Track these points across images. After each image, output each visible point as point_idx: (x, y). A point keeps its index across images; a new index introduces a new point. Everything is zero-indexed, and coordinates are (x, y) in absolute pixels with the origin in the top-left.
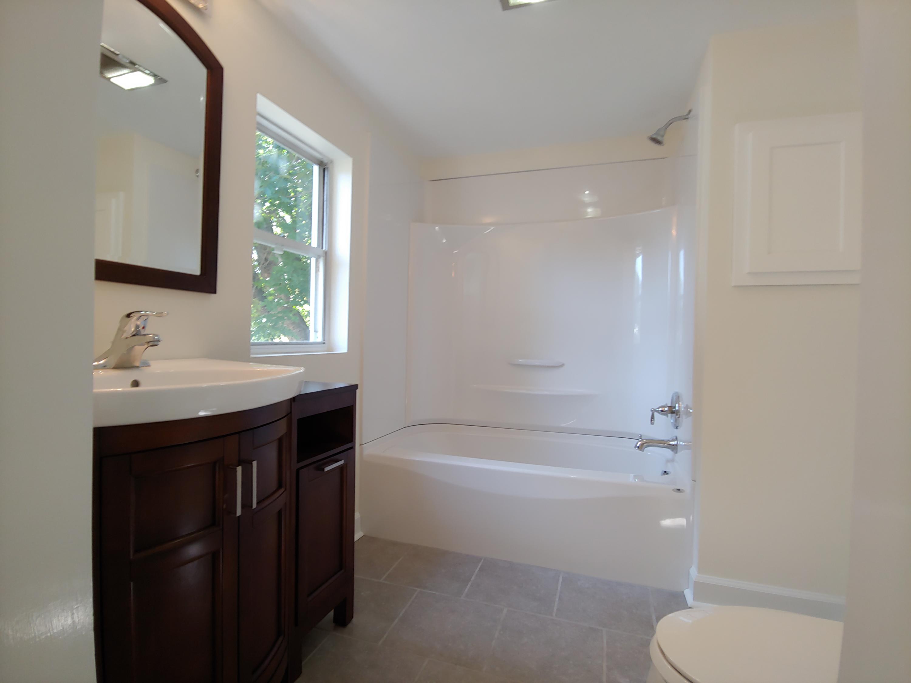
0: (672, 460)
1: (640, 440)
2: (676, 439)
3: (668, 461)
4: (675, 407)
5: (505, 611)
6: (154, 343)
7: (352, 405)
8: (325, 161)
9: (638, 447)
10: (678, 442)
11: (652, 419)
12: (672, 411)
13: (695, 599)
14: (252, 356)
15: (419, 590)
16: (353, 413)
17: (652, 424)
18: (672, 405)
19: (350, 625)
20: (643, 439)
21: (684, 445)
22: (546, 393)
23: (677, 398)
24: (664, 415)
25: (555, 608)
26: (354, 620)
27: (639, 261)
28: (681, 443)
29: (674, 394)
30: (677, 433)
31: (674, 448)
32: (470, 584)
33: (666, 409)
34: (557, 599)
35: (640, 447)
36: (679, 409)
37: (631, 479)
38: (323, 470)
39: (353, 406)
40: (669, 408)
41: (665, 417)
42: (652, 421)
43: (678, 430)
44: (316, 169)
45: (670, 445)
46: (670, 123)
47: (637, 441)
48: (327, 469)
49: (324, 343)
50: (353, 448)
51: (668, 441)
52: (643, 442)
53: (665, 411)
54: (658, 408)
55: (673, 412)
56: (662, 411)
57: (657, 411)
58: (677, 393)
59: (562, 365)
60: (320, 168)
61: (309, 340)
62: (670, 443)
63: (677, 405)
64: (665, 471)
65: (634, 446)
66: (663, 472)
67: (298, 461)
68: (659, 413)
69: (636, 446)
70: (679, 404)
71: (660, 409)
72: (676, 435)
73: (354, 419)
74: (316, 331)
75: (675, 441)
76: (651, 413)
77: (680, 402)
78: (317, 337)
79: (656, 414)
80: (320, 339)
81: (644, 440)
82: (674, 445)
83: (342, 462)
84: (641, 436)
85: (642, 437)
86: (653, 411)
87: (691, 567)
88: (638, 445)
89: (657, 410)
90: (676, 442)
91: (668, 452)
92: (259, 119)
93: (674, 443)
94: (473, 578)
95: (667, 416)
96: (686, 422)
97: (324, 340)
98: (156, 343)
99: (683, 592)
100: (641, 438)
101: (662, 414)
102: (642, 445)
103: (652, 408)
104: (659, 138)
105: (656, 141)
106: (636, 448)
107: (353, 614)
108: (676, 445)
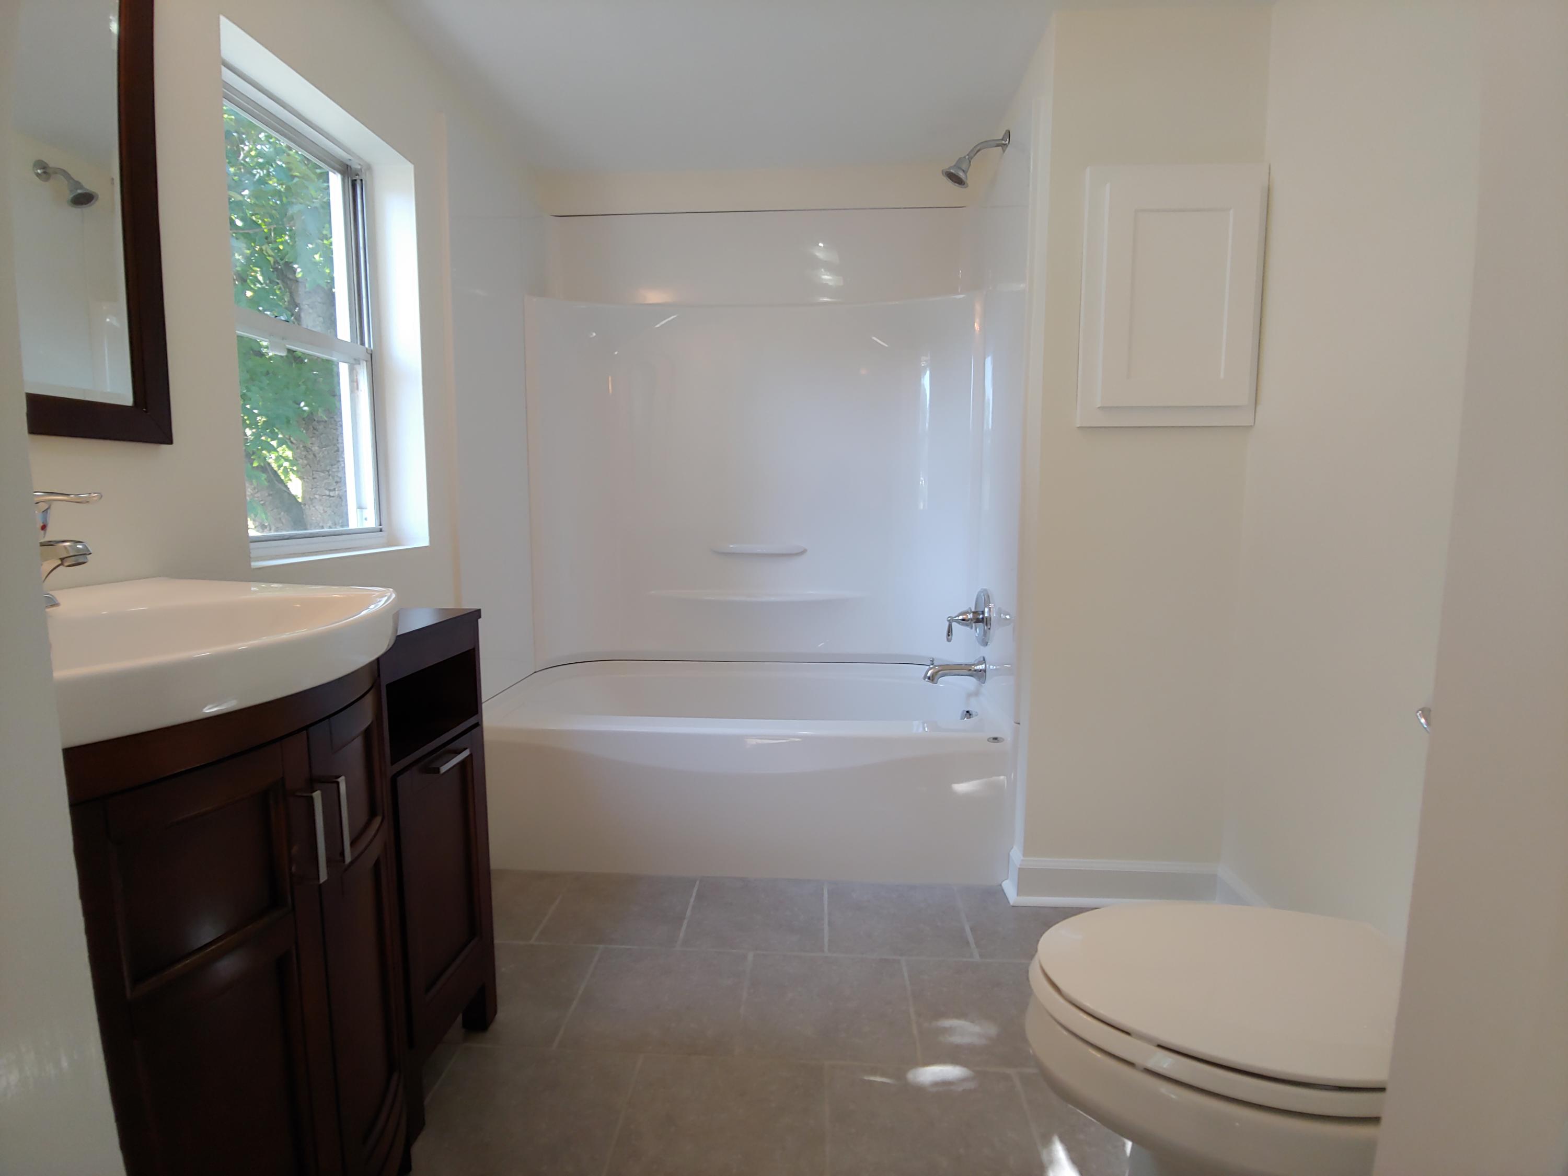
0: (976, 694)
1: (931, 666)
2: (984, 661)
3: (970, 695)
4: (983, 613)
5: (750, 956)
6: (78, 559)
7: (472, 648)
8: (355, 165)
9: (929, 678)
10: (987, 666)
11: (949, 632)
12: (979, 619)
13: (1019, 893)
14: (255, 564)
15: (601, 946)
16: (475, 662)
17: (949, 640)
18: (977, 610)
19: (494, 1027)
20: (935, 664)
21: (996, 669)
22: (773, 599)
23: (985, 598)
24: (967, 625)
25: (826, 940)
26: (501, 1015)
27: (926, 380)
28: (991, 667)
29: (980, 592)
30: (985, 651)
31: (981, 675)
32: (685, 923)
33: (970, 616)
34: (826, 926)
35: (931, 678)
36: (990, 615)
37: (917, 728)
38: (437, 770)
39: (474, 649)
40: (973, 616)
41: (968, 628)
42: (949, 635)
43: (987, 647)
44: (336, 181)
45: (975, 671)
46: (976, 151)
47: (928, 667)
48: (444, 769)
49: (381, 531)
50: (478, 725)
51: (974, 665)
52: (936, 671)
53: (968, 620)
54: (958, 616)
55: (978, 621)
56: (963, 620)
57: (957, 621)
58: (985, 590)
59: (803, 552)
60: (343, 180)
61: (348, 525)
62: (976, 668)
63: (987, 610)
64: (967, 710)
65: (923, 676)
66: (965, 713)
67: (393, 762)
68: (959, 623)
69: (925, 677)
70: (990, 609)
71: (961, 617)
72: (984, 655)
73: (477, 674)
74: (360, 507)
75: (981, 664)
76: (947, 623)
77: (991, 605)
78: (366, 519)
79: (954, 625)
80: (371, 523)
81: (937, 666)
82: (981, 671)
83: (465, 754)
84: (932, 661)
85: (934, 662)
86: (951, 621)
87: (1012, 848)
88: (929, 675)
89: (956, 618)
90: (984, 666)
91: (970, 682)
92: (227, 75)
93: (981, 668)
94: (689, 913)
95: (972, 628)
96: (1000, 636)
97: (381, 525)
98: (81, 560)
99: (1001, 885)
100: (932, 664)
101: (963, 625)
102: (933, 675)
103: (948, 616)
104: (961, 175)
105: (957, 180)
106: (926, 680)
107: (496, 1006)
108: (985, 671)
